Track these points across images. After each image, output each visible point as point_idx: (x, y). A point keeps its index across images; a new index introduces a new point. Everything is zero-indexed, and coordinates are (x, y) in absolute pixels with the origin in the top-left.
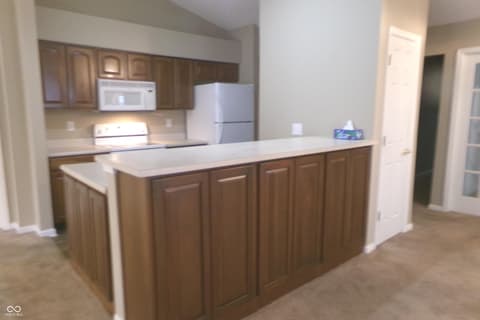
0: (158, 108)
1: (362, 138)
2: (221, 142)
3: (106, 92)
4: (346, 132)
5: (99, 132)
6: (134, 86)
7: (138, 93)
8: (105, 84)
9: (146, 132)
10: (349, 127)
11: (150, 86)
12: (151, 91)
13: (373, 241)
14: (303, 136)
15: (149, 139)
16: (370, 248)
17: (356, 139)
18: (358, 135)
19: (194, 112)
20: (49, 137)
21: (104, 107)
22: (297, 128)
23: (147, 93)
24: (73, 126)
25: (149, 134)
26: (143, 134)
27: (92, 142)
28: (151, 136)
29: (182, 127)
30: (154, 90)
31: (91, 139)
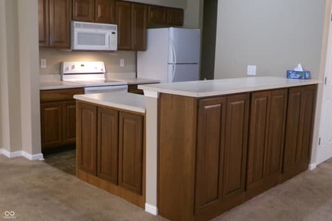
0: (118, 49)
1: (309, 78)
2: (173, 81)
3: (79, 34)
4: (297, 73)
6: (100, 27)
8: (79, 26)
9: (104, 71)
10: (299, 68)
12: (114, 33)
13: (314, 161)
14: (256, 76)
15: (106, 77)
16: (313, 166)
17: (305, 78)
18: (307, 76)
21: (76, 46)
22: (252, 69)
23: (111, 34)
24: (45, 63)
25: (106, 72)
26: (101, 72)
27: (60, 78)
28: (108, 74)
29: (133, 66)
30: (116, 32)
31: (60, 76)
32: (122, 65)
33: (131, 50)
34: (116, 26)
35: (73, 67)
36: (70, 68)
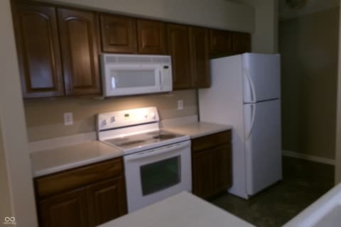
0: (174, 89)
5: (104, 123)
6: (148, 61)
7: (152, 71)
8: (112, 60)
9: (157, 119)
11: (166, 61)
12: (166, 67)
15: (160, 126)
19: (209, 90)
20: (31, 138)
23: (162, 69)
24: (71, 119)
25: (161, 120)
26: (154, 120)
27: (95, 138)
28: (163, 121)
29: (194, 108)
30: (170, 65)
31: (94, 133)
32: (180, 107)
33: (190, 88)
34: (169, 57)
35: (113, 120)
36: (108, 121)
